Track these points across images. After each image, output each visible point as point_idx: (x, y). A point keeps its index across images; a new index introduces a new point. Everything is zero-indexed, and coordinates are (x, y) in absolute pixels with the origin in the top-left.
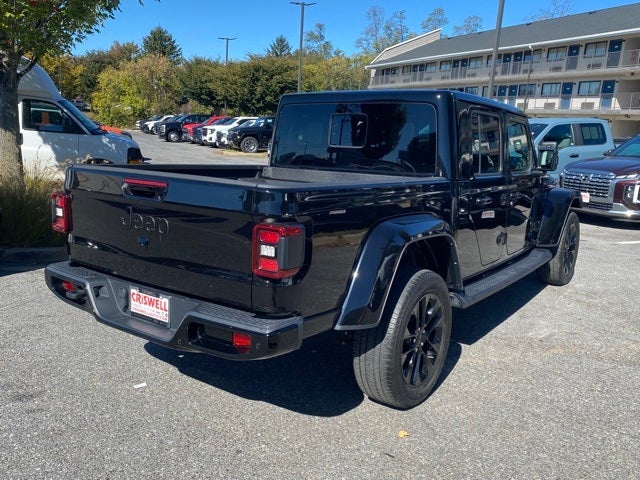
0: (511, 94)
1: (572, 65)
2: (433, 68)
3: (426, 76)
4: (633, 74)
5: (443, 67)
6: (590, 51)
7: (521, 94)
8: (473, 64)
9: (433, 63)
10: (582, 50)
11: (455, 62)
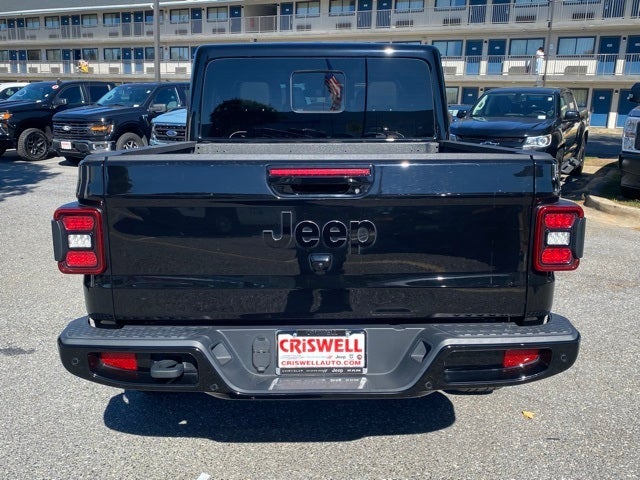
0: (137, 57)
1: (197, 29)
2: (36, 24)
3: (27, 33)
4: (255, 40)
5: (49, 24)
6: (213, 15)
7: (150, 58)
8: (86, 22)
9: (35, 18)
10: (204, 13)
11: (64, 19)
